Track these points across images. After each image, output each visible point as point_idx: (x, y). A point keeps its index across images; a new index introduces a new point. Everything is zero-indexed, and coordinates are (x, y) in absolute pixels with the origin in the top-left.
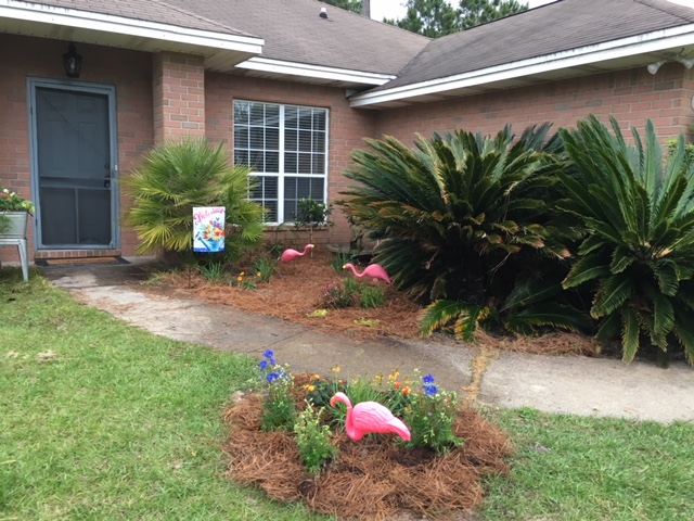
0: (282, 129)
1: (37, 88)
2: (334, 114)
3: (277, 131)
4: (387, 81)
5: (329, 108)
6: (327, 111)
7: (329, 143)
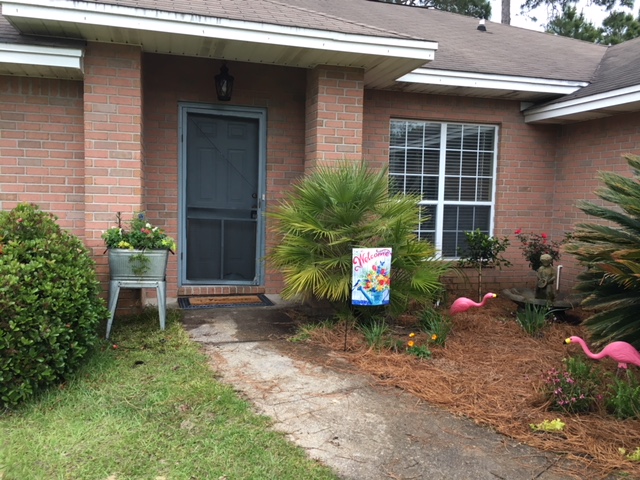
0: (443, 150)
1: (189, 114)
2: (505, 131)
3: (437, 154)
4: (576, 89)
5: (499, 124)
6: (497, 128)
7: (498, 165)
